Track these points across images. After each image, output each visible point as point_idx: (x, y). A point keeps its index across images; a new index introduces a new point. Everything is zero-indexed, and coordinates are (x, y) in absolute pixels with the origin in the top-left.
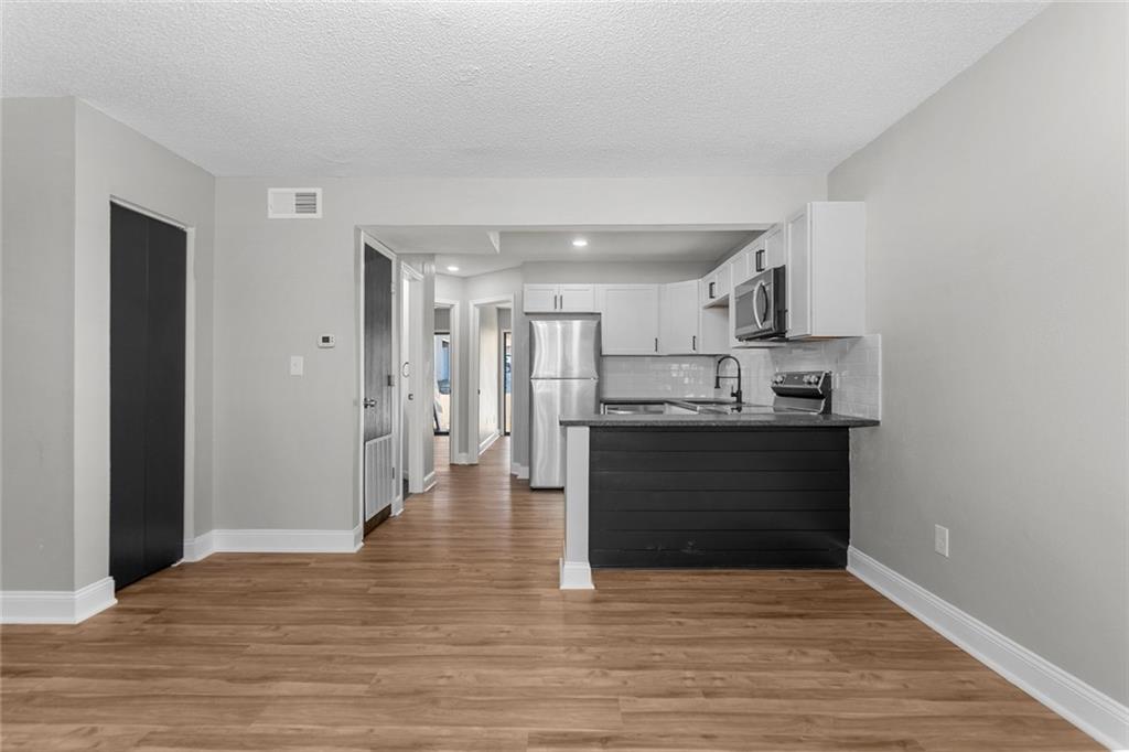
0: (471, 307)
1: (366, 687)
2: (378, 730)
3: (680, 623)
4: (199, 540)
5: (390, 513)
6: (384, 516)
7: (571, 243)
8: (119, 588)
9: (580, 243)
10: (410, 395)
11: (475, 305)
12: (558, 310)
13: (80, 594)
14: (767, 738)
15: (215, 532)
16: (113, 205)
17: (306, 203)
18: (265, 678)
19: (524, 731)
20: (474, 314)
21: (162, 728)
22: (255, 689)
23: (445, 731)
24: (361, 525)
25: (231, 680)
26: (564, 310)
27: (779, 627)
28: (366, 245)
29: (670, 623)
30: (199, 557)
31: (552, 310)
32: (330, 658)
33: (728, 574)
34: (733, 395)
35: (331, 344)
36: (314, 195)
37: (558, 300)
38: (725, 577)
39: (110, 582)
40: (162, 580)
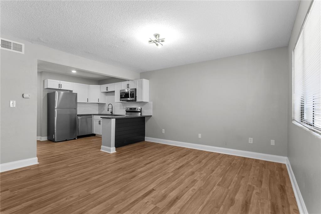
7: (71, 71)
12: (59, 89)
26: (61, 89)
31: (58, 88)
34: (111, 112)
37: (60, 85)
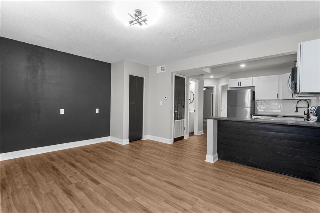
0: (219, 87)
1: (148, 164)
2: (144, 170)
3: (227, 176)
4: (145, 136)
5: (184, 138)
6: (182, 138)
7: (240, 66)
8: (130, 142)
9: (243, 66)
10: (195, 111)
11: (220, 86)
12: (240, 86)
13: (124, 140)
14: (215, 202)
15: (148, 135)
16: (130, 75)
17: (163, 69)
18: (137, 159)
19: (165, 179)
20: (220, 89)
21: (121, 160)
22: (135, 160)
23: (153, 174)
24: (173, 139)
25: (133, 157)
27: (259, 187)
28: (175, 76)
29: (224, 175)
30: (145, 139)
31: (237, 86)
32: (148, 159)
33: (262, 171)
35: (166, 98)
36: (164, 67)
37: (239, 83)
38: (261, 172)
39: (129, 140)
40: (138, 142)
